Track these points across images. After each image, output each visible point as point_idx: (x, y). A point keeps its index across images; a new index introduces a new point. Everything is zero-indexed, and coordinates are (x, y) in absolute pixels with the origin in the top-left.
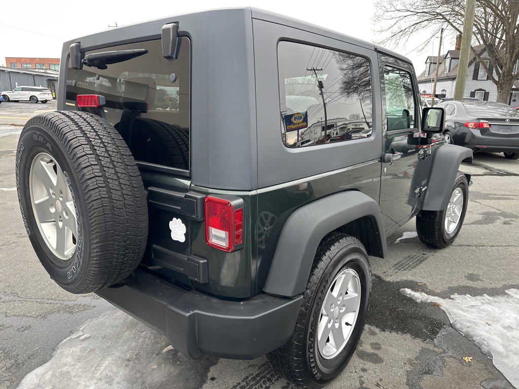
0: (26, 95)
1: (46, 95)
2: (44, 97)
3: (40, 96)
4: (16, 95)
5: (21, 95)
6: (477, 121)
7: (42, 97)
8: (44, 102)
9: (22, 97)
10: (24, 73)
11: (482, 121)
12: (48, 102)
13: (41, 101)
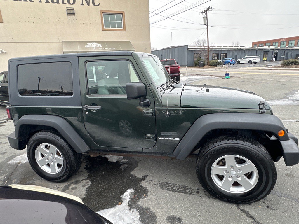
0: (247, 60)
1: (257, 60)
2: (255, 61)
3: (253, 60)
4: (243, 60)
5: (245, 60)
7: (254, 61)
8: (256, 63)
9: (246, 61)
10: (252, 50)
12: (257, 63)
13: (254, 63)
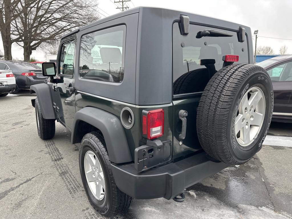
6: (29, 72)
11: (32, 72)
